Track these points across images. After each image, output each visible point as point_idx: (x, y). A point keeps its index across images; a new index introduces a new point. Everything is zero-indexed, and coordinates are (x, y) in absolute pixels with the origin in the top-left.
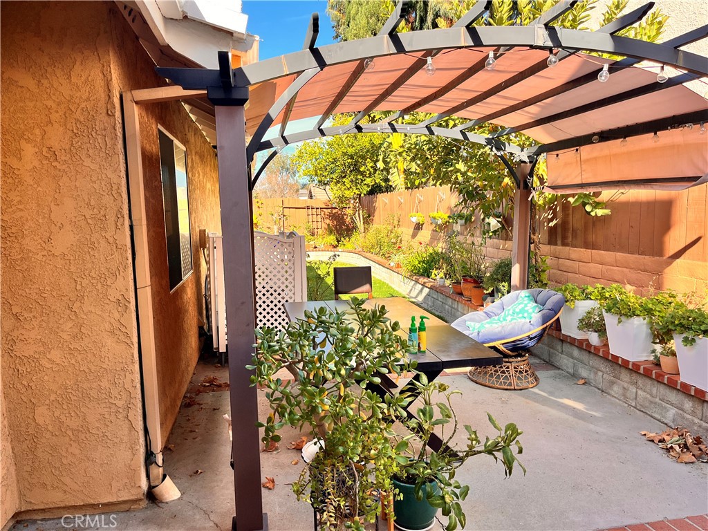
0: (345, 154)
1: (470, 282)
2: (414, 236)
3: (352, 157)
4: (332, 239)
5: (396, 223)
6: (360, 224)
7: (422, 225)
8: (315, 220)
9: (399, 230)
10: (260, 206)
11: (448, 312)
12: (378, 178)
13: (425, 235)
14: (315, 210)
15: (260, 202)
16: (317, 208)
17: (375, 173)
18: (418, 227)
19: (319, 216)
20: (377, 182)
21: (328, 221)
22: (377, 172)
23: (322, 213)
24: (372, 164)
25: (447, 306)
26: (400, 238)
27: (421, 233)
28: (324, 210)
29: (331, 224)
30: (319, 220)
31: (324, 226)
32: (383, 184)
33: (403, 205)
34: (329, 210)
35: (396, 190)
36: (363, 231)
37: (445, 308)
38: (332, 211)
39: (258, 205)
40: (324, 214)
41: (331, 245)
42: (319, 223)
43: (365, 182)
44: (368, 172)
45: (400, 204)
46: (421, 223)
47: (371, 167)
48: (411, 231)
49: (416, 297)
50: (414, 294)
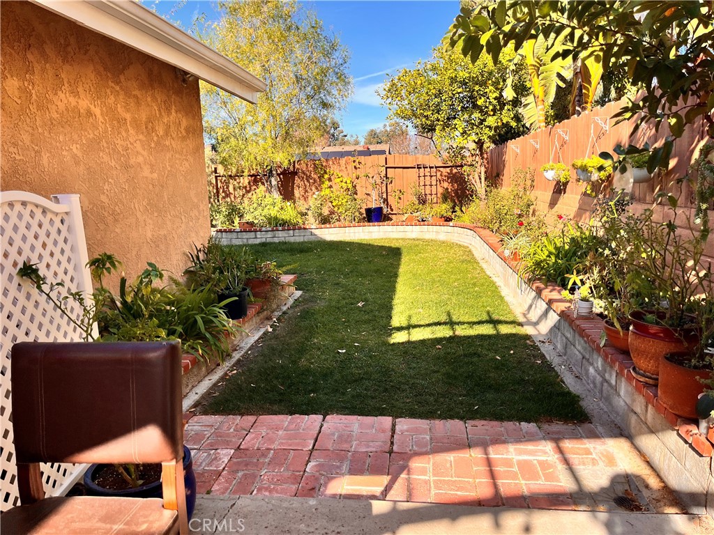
0: (453, 80)
1: (655, 336)
2: (553, 204)
3: (464, 83)
4: (444, 208)
5: (529, 183)
6: (480, 187)
7: (565, 184)
8: (428, 183)
9: (532, 195)
10: (358, 166)
11: (594, 383)
12: (506, 116)
13: (570, 202)
14: (428, 169)
15: (357, 161)
16: (431, 168)
17: (502, 109)
18: (560, 188)
19: (434, 178)
20: (504, 122)
21: (446, 185)
22: (506, 108)
23: (439, 174)
24: (497, 94)
25: (591, 370)
26: (532, 207)
27: (564, 199)
28: (441, 169)
29: (450, 188)
30: (434, 183)
31: (440, 190)
32: (514, 124)
33: (538, 153)
34: (448, 170)
35: (532, 132)
36: (484, 197)
37: (587, 371)
38: (451, 170)
39: (355, 164)
40: (441, 175)
41: (442, 217)
42: (434, 188)
43: (486, 124)
44: (491, 107)
45: (536, 151)
46: (563, 180)
47: (495, 99)
48: (548, 195)
49: (535, 324)
50: (534, 316)
